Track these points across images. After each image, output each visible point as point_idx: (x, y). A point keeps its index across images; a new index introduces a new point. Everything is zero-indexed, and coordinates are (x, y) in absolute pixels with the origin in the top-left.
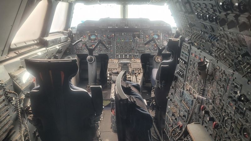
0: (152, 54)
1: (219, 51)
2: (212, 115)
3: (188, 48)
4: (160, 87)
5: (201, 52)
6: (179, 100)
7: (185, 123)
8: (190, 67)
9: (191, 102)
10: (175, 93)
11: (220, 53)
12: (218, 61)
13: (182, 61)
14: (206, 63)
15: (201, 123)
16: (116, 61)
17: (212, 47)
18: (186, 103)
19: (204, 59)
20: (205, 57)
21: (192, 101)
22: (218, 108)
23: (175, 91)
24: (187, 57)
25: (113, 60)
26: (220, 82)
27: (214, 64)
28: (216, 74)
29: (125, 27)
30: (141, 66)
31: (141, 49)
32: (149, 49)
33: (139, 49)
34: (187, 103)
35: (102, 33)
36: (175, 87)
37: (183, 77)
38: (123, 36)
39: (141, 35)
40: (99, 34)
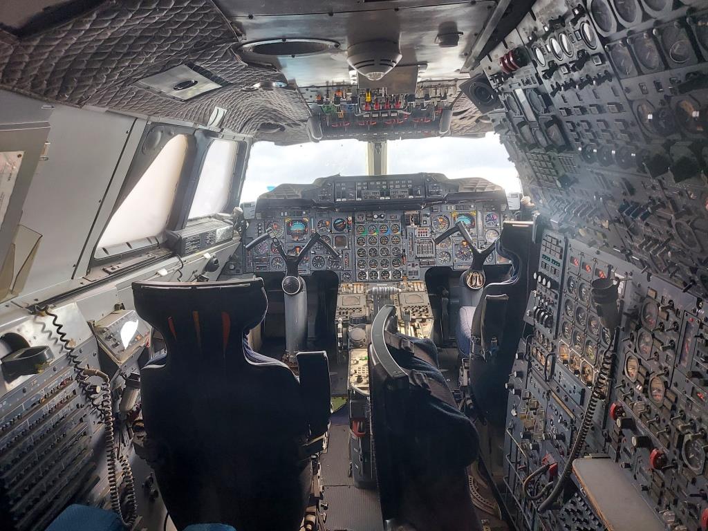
0: (457, 268)
1: (651, 246)
2: (643, 430)
3: (560, 244)
4: (484, 356)
5: (598, 253)
6: (542, 390)
7: (564, 459)
8: (570, 296)
9: (578, 397)
10: (528, 373)
11: (655, 252)
12: (649, 275)
13: (544, 280)
14: (615, 283)
15: (614, 456)
16: (359, 289)
17: (631, 237)
18: (563, 398)
19: (609, 273)
20: (610, 267)
21: (583, 392)
22: (661, 408)
23: (530, 365)
24: (560, 269)
25: (350, 285)
26: (661, 333)
27: (639, 286)
28: (647, 311)
29: (381, 198)
30: (426, 299)
31: (425, 255)
32: (448, 253)
33: (421, 255)
34: (567, 400)
35: (321, 215)
36: (529, 355)
37: (549, 325)
38: (375, 222)
39: (424, 218)
40: (312, 220)
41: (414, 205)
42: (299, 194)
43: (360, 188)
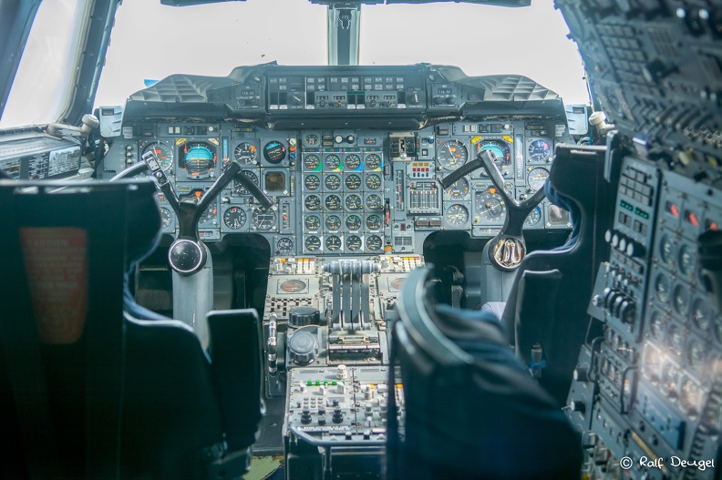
0: (478, 233)
3: (649, 181)
5: (710, 192)
8: (664, 267)
9: (673, 435)
10: (594, 403)
13: (623, 243)
16: (307, 270)
18: (650, 441)
21: (682, 427)
23: (597, 390)
24: (648, 223)
25: (291, 260)
29: (349, 107)
31: (424, 210)
32: (463, 206)
33: (415, 210)
34: (656, 442)
35: (241, 134)
36: (596, 372)
37: (629, 319)
38: (337, 149)
39: (424, 145)
40: (225, 142)
41: (406, 121)
42: (204, 94)
43: (312, 87)
